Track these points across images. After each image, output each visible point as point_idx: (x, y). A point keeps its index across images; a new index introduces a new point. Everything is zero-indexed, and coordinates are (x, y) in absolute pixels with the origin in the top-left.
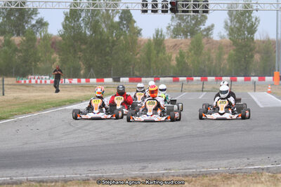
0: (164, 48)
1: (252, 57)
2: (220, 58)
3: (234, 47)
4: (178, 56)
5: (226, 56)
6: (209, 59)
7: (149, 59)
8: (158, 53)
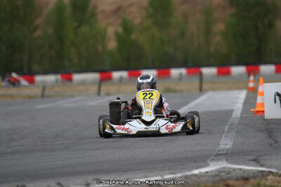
0: (93, 15)
1: (271, 25)
2: (208, 31)
3: (233, 10)
4: (120, 30)
5: (220, 27)
6: (182, 34)
7: (61, 39)
8: (79, 26)
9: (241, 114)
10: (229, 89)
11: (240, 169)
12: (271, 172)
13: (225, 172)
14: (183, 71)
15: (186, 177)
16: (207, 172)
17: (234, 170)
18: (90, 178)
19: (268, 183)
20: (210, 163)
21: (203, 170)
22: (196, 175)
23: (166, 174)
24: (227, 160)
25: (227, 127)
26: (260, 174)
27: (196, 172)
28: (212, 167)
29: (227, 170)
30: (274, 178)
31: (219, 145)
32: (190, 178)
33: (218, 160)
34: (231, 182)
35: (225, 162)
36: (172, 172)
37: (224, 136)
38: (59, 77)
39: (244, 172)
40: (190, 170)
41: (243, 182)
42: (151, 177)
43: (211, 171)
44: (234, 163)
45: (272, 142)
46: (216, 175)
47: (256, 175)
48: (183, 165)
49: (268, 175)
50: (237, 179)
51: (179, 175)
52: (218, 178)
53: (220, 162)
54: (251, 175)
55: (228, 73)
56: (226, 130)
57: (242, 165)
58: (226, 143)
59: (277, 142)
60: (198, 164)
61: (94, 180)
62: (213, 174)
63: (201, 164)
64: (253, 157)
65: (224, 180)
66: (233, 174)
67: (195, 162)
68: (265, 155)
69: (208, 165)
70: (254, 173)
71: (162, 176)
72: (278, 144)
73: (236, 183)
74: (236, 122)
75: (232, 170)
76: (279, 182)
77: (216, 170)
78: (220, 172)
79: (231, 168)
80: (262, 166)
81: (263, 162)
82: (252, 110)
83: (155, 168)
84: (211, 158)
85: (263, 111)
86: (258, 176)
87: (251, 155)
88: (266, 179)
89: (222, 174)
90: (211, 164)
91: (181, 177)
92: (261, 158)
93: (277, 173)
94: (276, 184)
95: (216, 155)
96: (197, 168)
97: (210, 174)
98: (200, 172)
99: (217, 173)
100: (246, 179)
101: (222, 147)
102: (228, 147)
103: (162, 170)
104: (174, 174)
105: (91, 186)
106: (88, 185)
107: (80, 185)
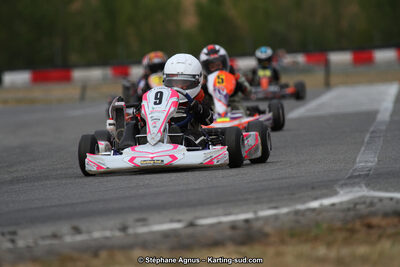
9: (391, 116)
10: (371, 81)
11: (391, 199)
13: (364, 203)
14: (301, 59)
15: (297, 213)
16: (333, 205)
17: (381, 200)
18: (130, 219)
20: (338, 189)
21: (327, 202)
22: (314, 210)
23: (262, 210)
24: (367, 185)
25: (368, 136)
27: (315, 204)
28: (343, 197)
29: (368, 201)
31: (354, 162)
32: (303, 215)
33: (353, 185)
34: (375, 221)
35: (364, 188)
36: (274, 205)
37: (363, 148)
38: (108, 72)
39: (397, 203)
40: (304, 202)
42: (237, 214)
43: (341, 203)
44: (380, 190)
46: (349, 209)
48: (293, 194)
50: (386, 215)
51: (284, 210)
53: (357, 189)
55: (370, 60)
56: (366, 140)
58: (366, 160)
60: (319, 192)
61: (138, 220)
62: (345, 206)
63: (325, 191)
65: (361, 217)
66: (379, 206)
67: (313, 188)
69: (335, 193)
71: (255, 212)
73: (384, 223)
74: (383, 128)
75: (376, 200)
77: (348, 202)
78: (356, 204)
79: (375, 197)
83: (245, 200)
84: (341, 182)
89: (358, 207)
90: (342, 192)
91: (288, 214)
95: (349, 178)
96: (316, 199)
97: (337, 207)
98: (321, 205)
99: (352, 206)
101: (360, 165)
102: (370, 164)
103: (256, 203)
104: (276, 208)
105: (131, 231)
106: (124, 229)
107: (111, 230)
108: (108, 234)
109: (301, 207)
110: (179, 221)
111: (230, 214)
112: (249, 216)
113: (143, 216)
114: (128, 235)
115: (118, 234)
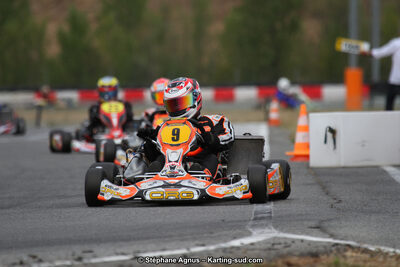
11: (302, 241)
12: (349, 246)
13: (280, 244)
16: (252, 244)
17: (293, 241)
18: (78, 250)
19: (350, 262)
20: (251, 230)
21: (247, 241)
22: (238, 248)
23: (192, 246)
24: (276, 227)
26: (333, 249)
27: (236, 243)
28: (258, 237)
29: (282, 241)
30: (354, 254)
32: (231, 252)
33: (262, 226)
34: (294, 260)
35: (273, 230)
36: (197, 242)
39: (309, 245)
40: (225, 241)
41: (311, 260)
42: (172, 249)
43: (259, 243)
44: (288, 232)
45: (332, 201)
46: (270, 249)
47: (328, 250)
48: (212, 233)
49: (346, 250)
50: (302, 255)
51: (212, 248)
52: (273, 252)
53: (267, 230)
54: (321, 249)
55: (230, 98)
57: (302, 234)
59: (340, 201)
60: (235, 232)
61: (84, 252)
62: (264, 246)
63: (238, 231)
64: (313, 224)
65: (282, 256)
66: (293, 246)
68: (330, 220)
69: (249, 234)
70: (325, 247)
72: (342, 204)
73: (301, 262)
75: (289, 242)
76: (365, 261)
77: (265, 242)
78: (273, 244)
79: (287, 239)
80: (332, 236)
81: (332, 231)
82: (288, 153)
83: (171, 236)
84: (251, 223)
85: (307, 157)
86: (331, 251)
87: (309, 220)
88: (345, 257)
89: (276, 247)
90: (254, 233)
91: (216, 250)
92: (326, 224)
93: (359, 248)
94: (361, 263)
95: (255, 219)
96: (235, 238)
97: (258, 246)
98: (242, 244)
99: (269, 246)
100: (315, 255)
101: (258, 207)
103: (182, 240)
104: (203, 245)
105: (85, 261)
106: (80, 259)
107: (67, 259)
108: (68, 263)
109: (223, 245)
110: (123, 254)
111: (164, 250)
112: (183, 251)
113: (87, 248)
114: (86, 264)
115: (77, 263)
